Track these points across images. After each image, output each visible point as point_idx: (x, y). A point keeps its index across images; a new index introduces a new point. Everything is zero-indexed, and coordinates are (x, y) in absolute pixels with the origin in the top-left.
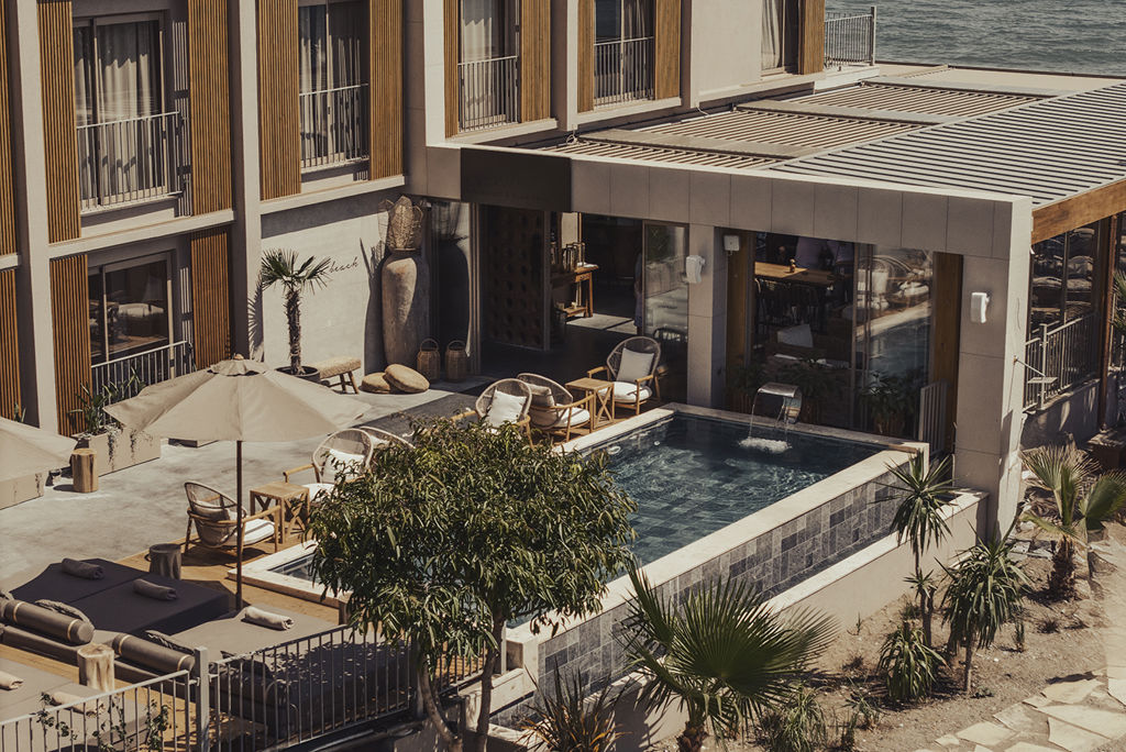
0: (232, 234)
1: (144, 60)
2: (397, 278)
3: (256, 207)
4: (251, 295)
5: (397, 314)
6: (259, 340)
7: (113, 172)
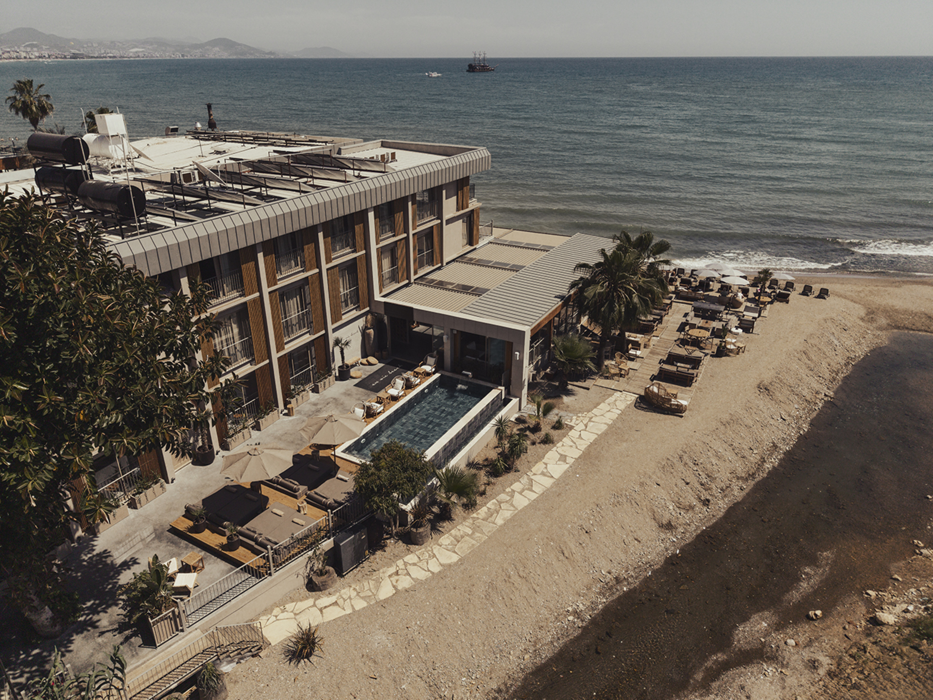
0: (326, 336)
1: (298, 297)
2: (369, 334)
3: (330, 327)
4: (331, 351)
5: (369, 343)
6: (334, 361)
7: (292, 328)
